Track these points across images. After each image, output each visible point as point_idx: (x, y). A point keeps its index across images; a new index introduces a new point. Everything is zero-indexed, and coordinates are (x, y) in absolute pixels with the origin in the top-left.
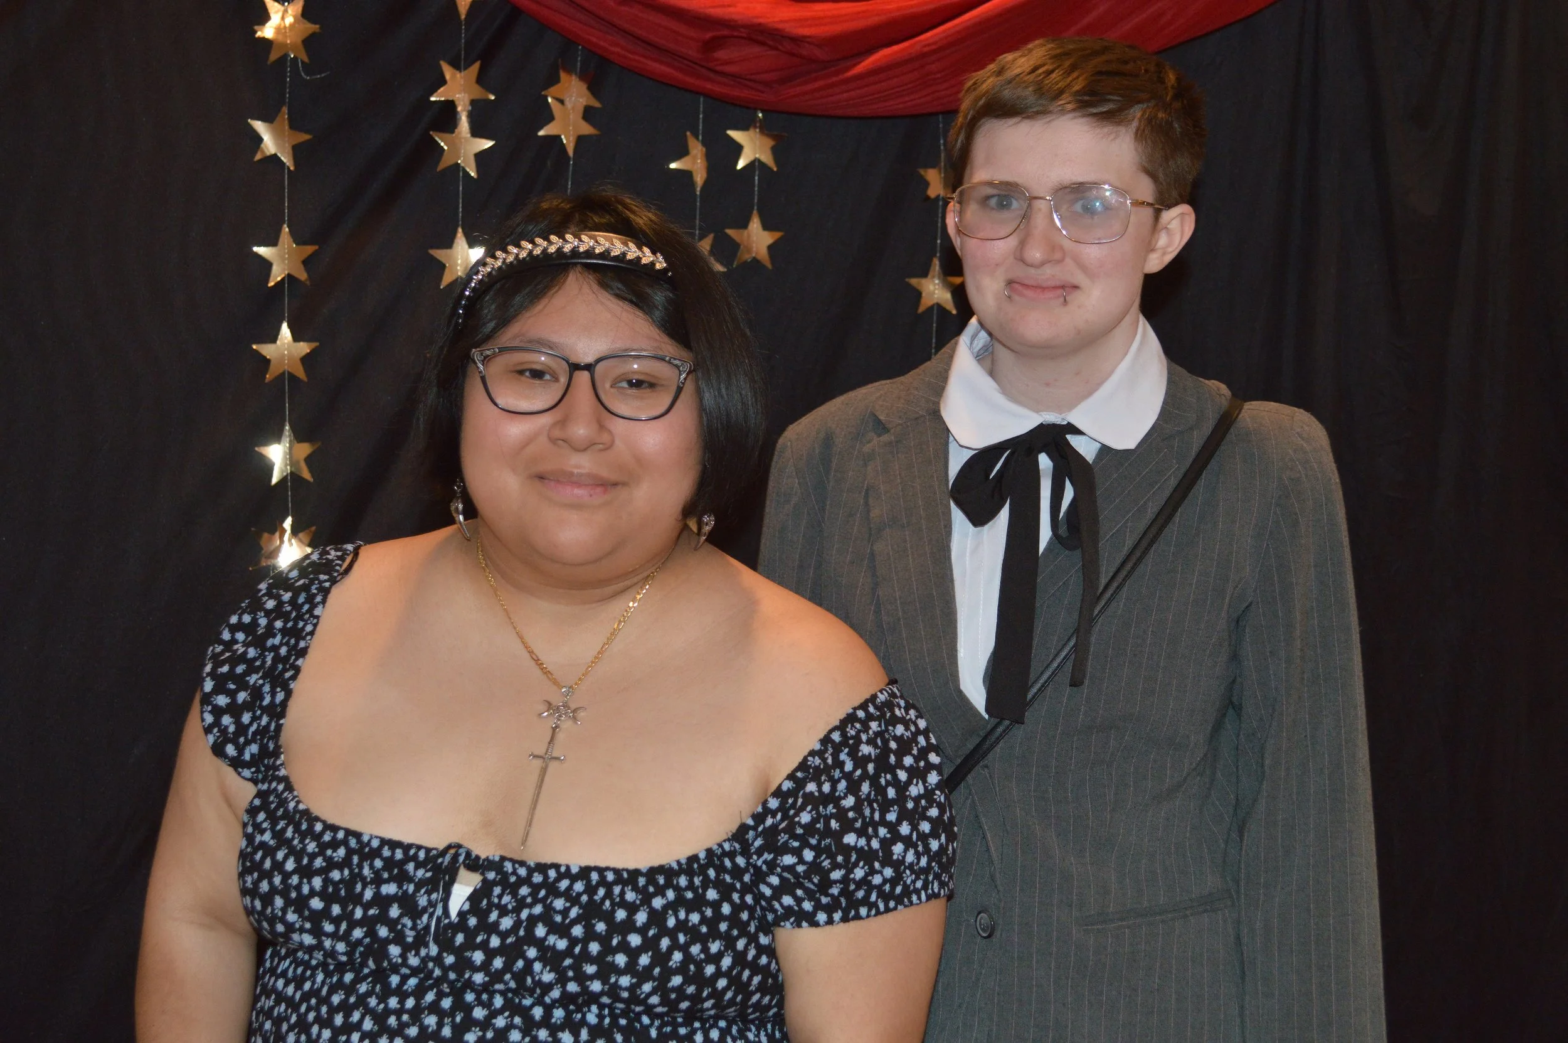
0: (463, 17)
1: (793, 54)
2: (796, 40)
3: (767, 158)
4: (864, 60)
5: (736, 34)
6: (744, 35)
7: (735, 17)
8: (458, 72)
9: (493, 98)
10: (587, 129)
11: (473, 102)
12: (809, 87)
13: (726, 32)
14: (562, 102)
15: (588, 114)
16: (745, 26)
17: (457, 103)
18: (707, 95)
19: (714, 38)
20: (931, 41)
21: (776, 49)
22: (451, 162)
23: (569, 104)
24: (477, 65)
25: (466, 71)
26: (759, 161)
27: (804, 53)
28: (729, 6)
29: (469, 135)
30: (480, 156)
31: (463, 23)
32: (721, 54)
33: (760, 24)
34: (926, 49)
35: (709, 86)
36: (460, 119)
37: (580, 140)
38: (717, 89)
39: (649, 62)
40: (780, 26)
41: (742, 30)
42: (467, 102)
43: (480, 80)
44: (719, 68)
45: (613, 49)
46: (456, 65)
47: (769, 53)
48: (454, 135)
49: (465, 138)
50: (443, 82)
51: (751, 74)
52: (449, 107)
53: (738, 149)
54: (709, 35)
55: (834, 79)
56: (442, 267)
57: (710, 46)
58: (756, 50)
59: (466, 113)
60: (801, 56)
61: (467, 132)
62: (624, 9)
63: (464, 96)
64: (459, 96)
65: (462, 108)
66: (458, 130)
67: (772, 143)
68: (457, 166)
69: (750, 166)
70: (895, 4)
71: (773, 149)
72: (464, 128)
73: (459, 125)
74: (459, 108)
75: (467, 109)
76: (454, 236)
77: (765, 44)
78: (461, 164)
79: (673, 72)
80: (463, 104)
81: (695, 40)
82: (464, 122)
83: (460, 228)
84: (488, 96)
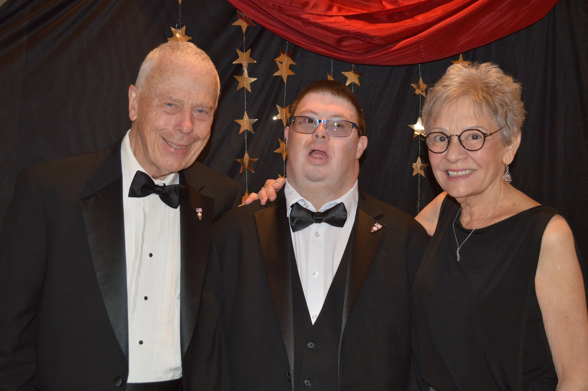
0: (244, 32)
2: (371, 37)
3: (357, 82)
4: (397, 45)
5: (350, 36)
6: (353, 36)
7: (351, 29)
8: (243, 53)
9: (255, 62)
10: (291, 73)
11: (249, 65)
12: (376, 55)
13: (346, 35)
14: (281, 63)
15: (291, 67)
16: (352, 33)
17: (243, 64)
18: (335, 59)
19: (342, 38)
20: (421, 37)
21: (364, 41)
22: (242, 87)
23: (284, 64)
24: (250, 50)
25: (246, 53)
26: (354, 83)
27: (374, 42)
28: (348, 25)
30: (252, 84)
31: (244, 34)
32: (345, 43)
33: (359, 32)
34: (420, 40)
35: (336, 55)
36: (244, 71)
37: (289, 77)
38: (342, 56)
40: (367, 32)
41: (352, 34)
42: (247, 65)
43: (251, 56)
44: (341, 49)
45: (302, 43)
46: (242, 51)
47: (361, 42)
48: (242, 76)
49: (246, 77)
50: (237, 57)
51: (354, 51)
52: (240, 66)
53: (346, 79)
54: (339, 37)
55: (386, 52)
56: (239, 126)
57: (340, 41)
58: (357, 41)
59: (246, 68)
60: (373, 44)
61: (247, 76)
62: (307, 28)
63: (245, 62)
64: (244, 62)
65: (245, 66)
66: (244, 75)
67: (358, 76)
68: (244, 88)
69: (350, 85)
70: (408, 23)
71: (359, 78)
72: (246, 74)
73: (244, 73)
74: (244, 67)
75: (247, 67)
76: (243, 114)
77: (361, 40)
78: (245, 87)
79: (325, 51)
80: (245, 65)
81: (334, 38)
82: (246, 72)
83: (245, 112)
84: (254, 62)
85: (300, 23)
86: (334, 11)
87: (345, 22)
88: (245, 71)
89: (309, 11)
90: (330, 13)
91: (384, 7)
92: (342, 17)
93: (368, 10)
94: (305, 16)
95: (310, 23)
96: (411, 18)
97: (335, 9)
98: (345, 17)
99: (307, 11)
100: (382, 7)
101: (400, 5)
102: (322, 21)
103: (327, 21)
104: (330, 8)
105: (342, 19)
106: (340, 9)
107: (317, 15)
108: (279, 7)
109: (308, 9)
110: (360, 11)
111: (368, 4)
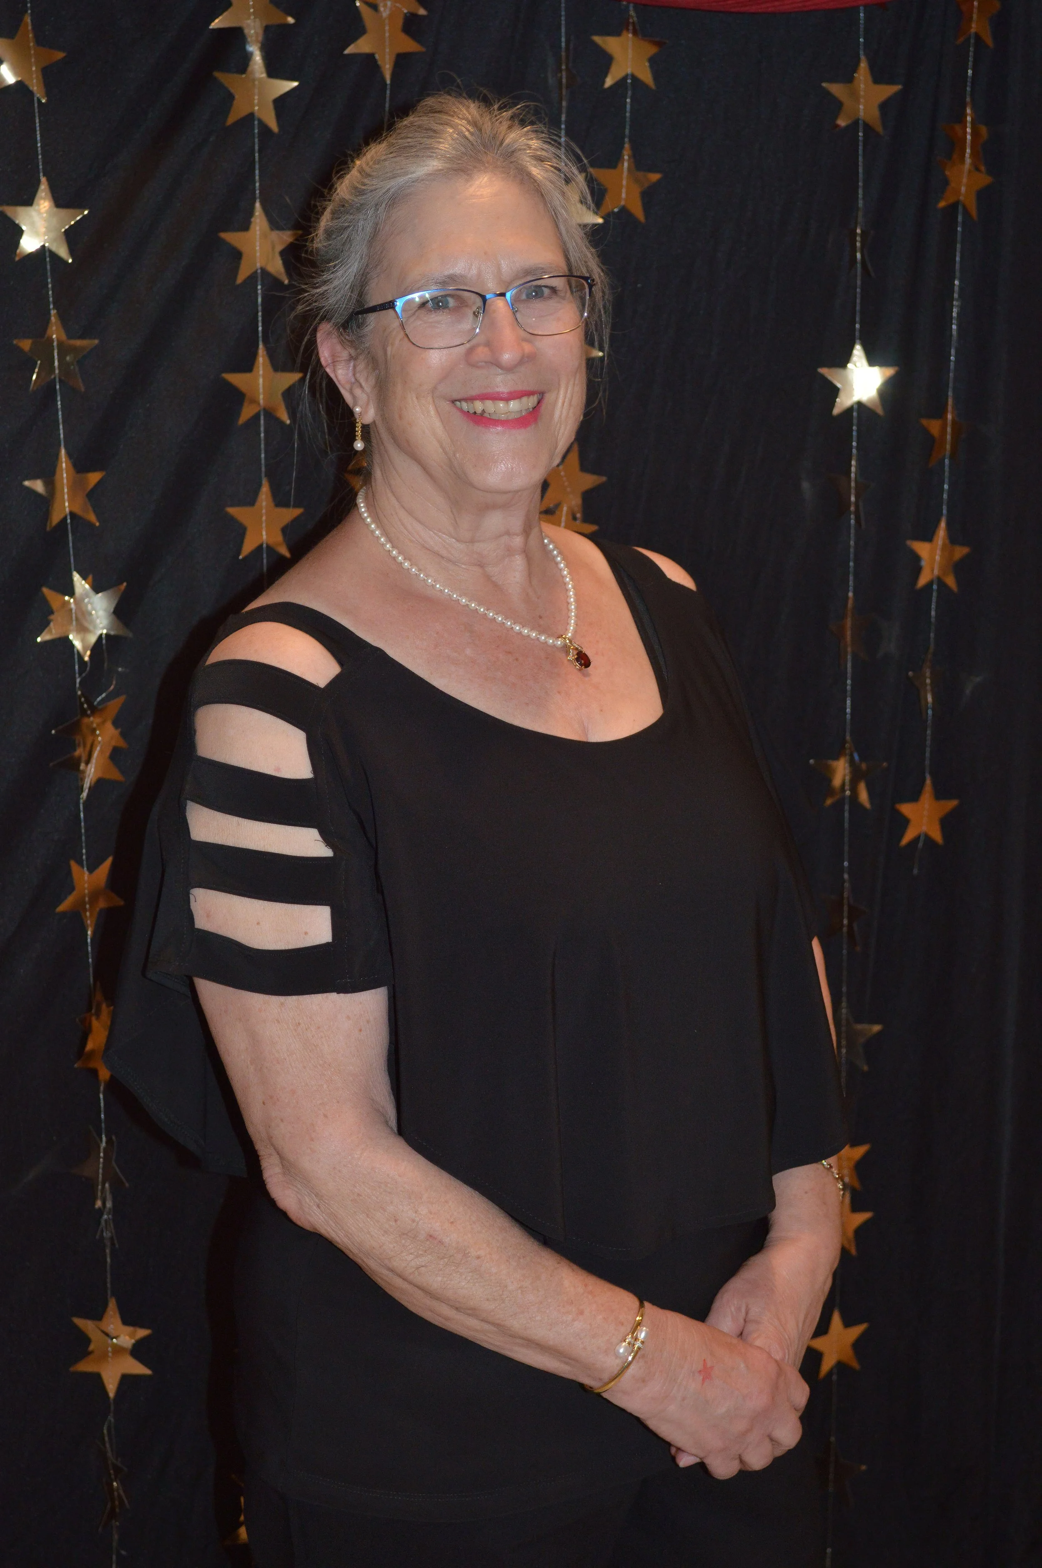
9: (292, 21)
10: (407, 45)
11: (267, 29)
14: (374, 5)
15: (410, 25)
17: (246, 31)
22: (244, 113)
23: (385, 11)
26: (634, 76)
29: (264, 75)
30: (281, 103)
36: (251, 54)
37: (400, 60)
42: (260, 31)
48: (244, 76)
49: (260, 80)
50: (226, 3)
52: (235, 36)
53: (607, 62)
56: (237, 256)
59: (259, 45)
61: (262, 73)
63: (255, 22)
64: (249, 21)
65: (254, 38)
66: (250, 69)
67: (652, 50)
68: (251, 116)
69: (621, 83)
71: (652, 61)
72: (256, 67)
73: (251, 63)
74: (249, 39)
75: (260, 38)
76: (251, 213)
78: (256, 114)
80: (253, 29)
82: (258, 58)
83: (258, 205)
84: (286, 19)
88: (254, 57)
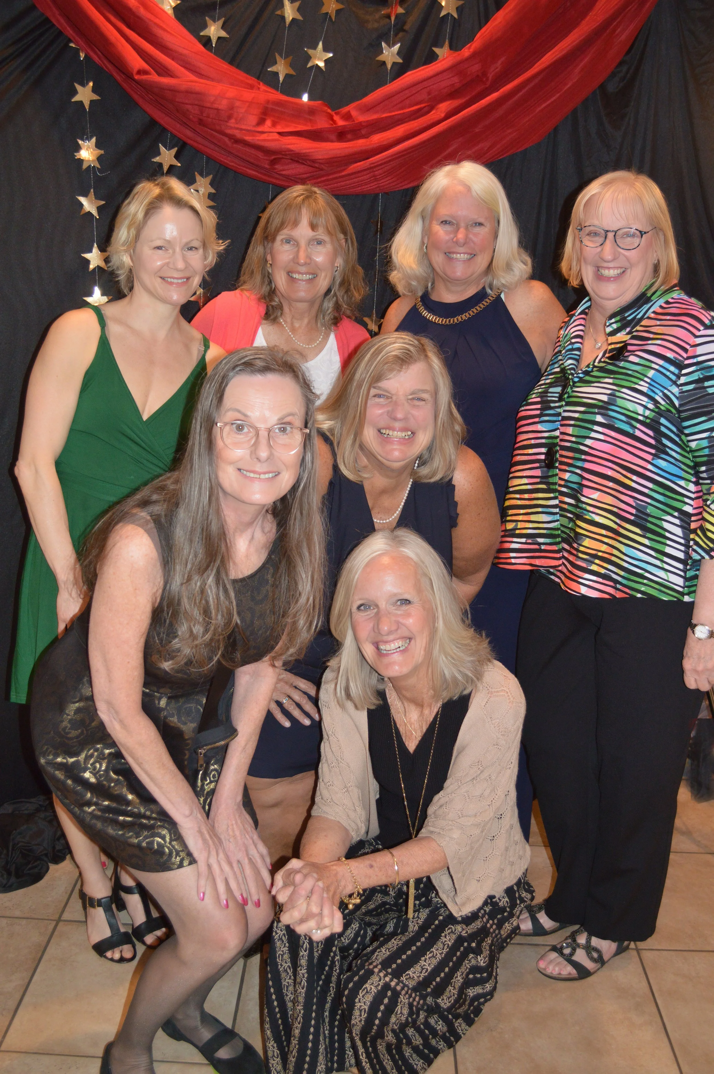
1: (312, 167)
2: (313, 161)
4: (345, 169)
5: (285, 157)
6: (289, 157)
13: (281, 156)
16: (289, 154)
19: (275, 159)
21: (304, 165)
27: (317, 166)
32: (278, 167)
34: (372, 166)
35: (274, 181)
38: (277, 182)
39: (248, 170)
44: (279, 173)
47: (301, 166)
54: (272, 157)
57: (273, 163)
60: (316, 168)
62: (235, 145)
70: (360, 144)
77: (299, 162)
79: (257, 174)
81: (266, 160)
85: (226, 139)
86: (266, 126)
87: (278, 140)
89: (237, 126)
90: (260, 129)
91: (334, 122)
92: (276, 134)
93: (312, 126)
94: (229, 131)
95: (237, 141)
96: (366, 138)
97: (268, 123)
98: (279, 133)
99: (232, 125)
100: (332, 123)
101: (354, 121)
102: (251, 138)
103: (257, 138)
104: (261, 122)
105: (277, 136)
106: (274, 124)
107: (244, 130)
108: (200, 120)
109: (232, 123)
110: (300, 128)
111: (311, 118)
